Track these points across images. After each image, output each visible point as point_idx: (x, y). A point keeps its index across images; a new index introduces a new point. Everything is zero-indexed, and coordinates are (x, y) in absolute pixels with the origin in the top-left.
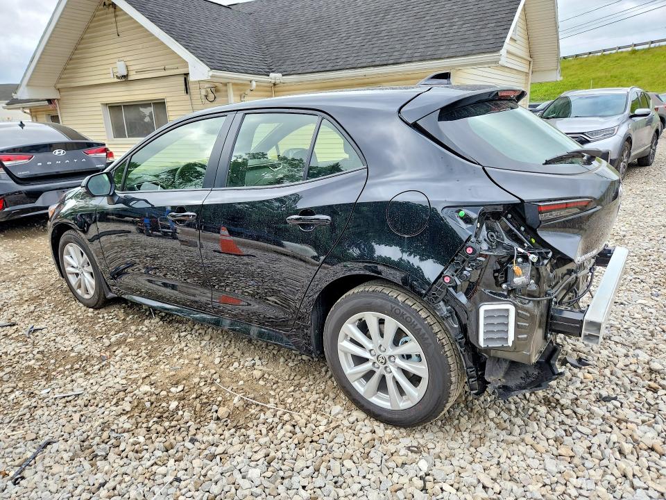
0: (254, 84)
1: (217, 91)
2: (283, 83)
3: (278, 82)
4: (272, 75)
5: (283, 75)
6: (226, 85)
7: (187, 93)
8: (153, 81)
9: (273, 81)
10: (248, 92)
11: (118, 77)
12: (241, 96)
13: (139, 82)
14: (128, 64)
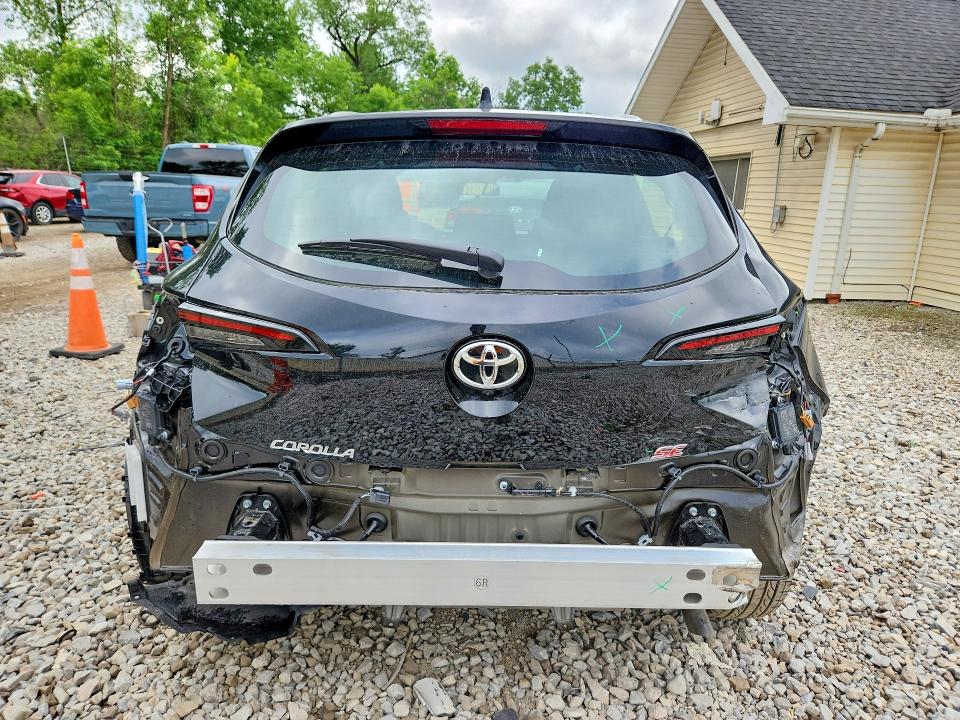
0: (882, 128)
1: (817, 140)
2: (955, 127)
3: (942, 124)
4: (929, 112)
5: (953, 113)
6: (830, 130)
7: (778, 144)
8: (746, 127)
9: (933, 123)
10: (868, 142)
11: (708, 123)
12: (855, 149)
13: (731, 129)
14: (725, 103)
